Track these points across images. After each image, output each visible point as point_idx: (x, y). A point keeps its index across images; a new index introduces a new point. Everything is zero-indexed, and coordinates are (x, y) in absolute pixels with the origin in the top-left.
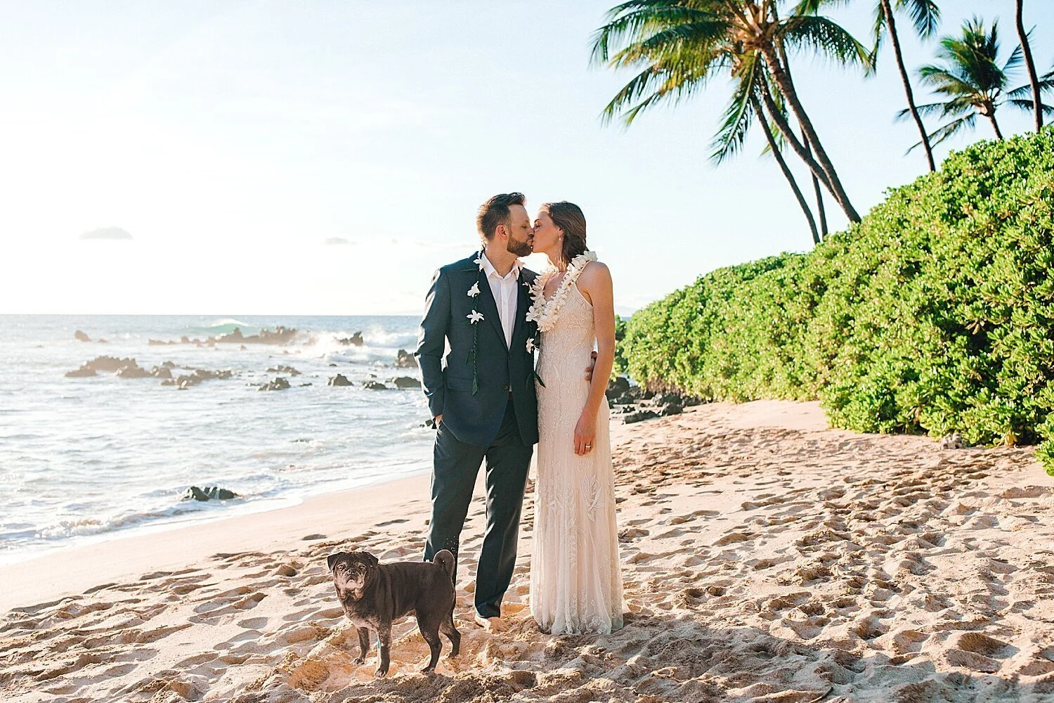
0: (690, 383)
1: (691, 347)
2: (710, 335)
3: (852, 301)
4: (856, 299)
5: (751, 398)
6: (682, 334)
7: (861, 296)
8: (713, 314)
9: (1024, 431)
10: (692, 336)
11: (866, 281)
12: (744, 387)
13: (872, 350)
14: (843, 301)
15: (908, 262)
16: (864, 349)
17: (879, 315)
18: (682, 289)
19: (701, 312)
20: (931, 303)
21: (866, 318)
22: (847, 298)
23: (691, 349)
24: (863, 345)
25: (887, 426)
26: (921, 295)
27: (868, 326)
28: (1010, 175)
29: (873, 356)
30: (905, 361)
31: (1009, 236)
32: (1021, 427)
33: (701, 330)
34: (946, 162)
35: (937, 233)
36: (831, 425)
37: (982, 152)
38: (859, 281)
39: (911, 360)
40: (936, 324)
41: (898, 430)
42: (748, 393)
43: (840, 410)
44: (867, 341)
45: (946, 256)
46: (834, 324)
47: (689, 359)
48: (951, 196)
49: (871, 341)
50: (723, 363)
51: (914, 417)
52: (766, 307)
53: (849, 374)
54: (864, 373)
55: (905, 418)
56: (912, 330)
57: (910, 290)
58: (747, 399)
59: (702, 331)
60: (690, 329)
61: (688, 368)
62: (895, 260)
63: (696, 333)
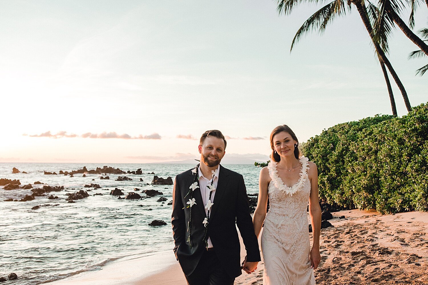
0: (329, 196)
1: (330, 172)
2: (344, 164)
6: (321, 164)
8: (343, 150)
10: (329, 164)
18: (314, 137)
19: (333, 149)
23: (329, 174)
33: (335, 161)
47: (328, 180)
50: (364, 182)
59: (337, 162)
60: (327, 160)
61: (328, 185)
63: (332, 162)
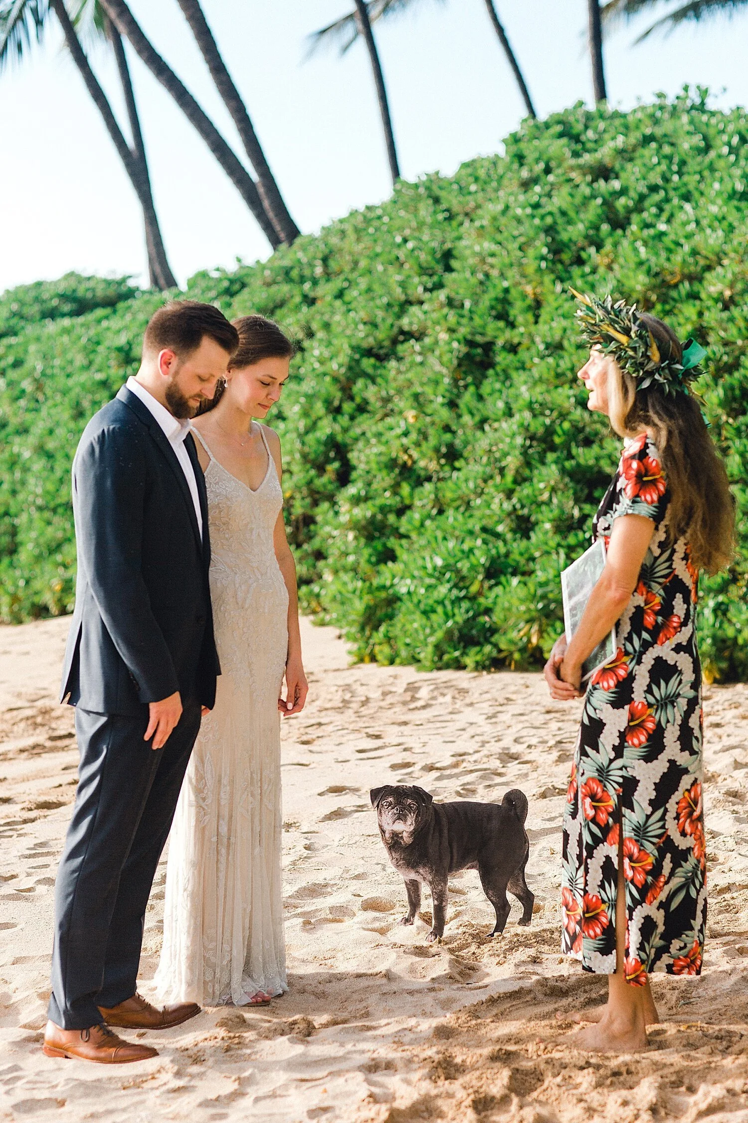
3: (338, 411)
4: (348, 407)
5: (54, 609)
7: (358, 400)
9: (731, 659)
11: (370, 371)
12: (37, 585)
13: (401, 511)
14: (319, 408)
15: (471, 343)
16: (384, 510)
17: (418, 444)
20: (550, 431)
21: (382, 448)
22: (328, 402)
24: (379, 502)
25: (478, 658)
26: (527, 415)
27: (392, 464)
28: (654, 189)
29: (404, 525)
30: (484, 536)
31: (688, 319)
32: (727, 654)
34: (516, 139)
35: (529, 289)
36: (355, 659)
37: (586, 127)
38: (354, 372)
39: (497, 536)
40: (563, 471)
41: (498, 664)
42: (48, 598)
43: (376, 628)
44: (388, 494)
45: (566, 344)
46: (305, 456)
48: (549, 220)
49: (395, 493)
51: (529, 641)
52: (86, 404)
53: (351, 559)
54: (389, 556)
55: (512, 642)
56: (509, 478)
57: (480, 398)
58: (41, 612)
62: (444, 336)
